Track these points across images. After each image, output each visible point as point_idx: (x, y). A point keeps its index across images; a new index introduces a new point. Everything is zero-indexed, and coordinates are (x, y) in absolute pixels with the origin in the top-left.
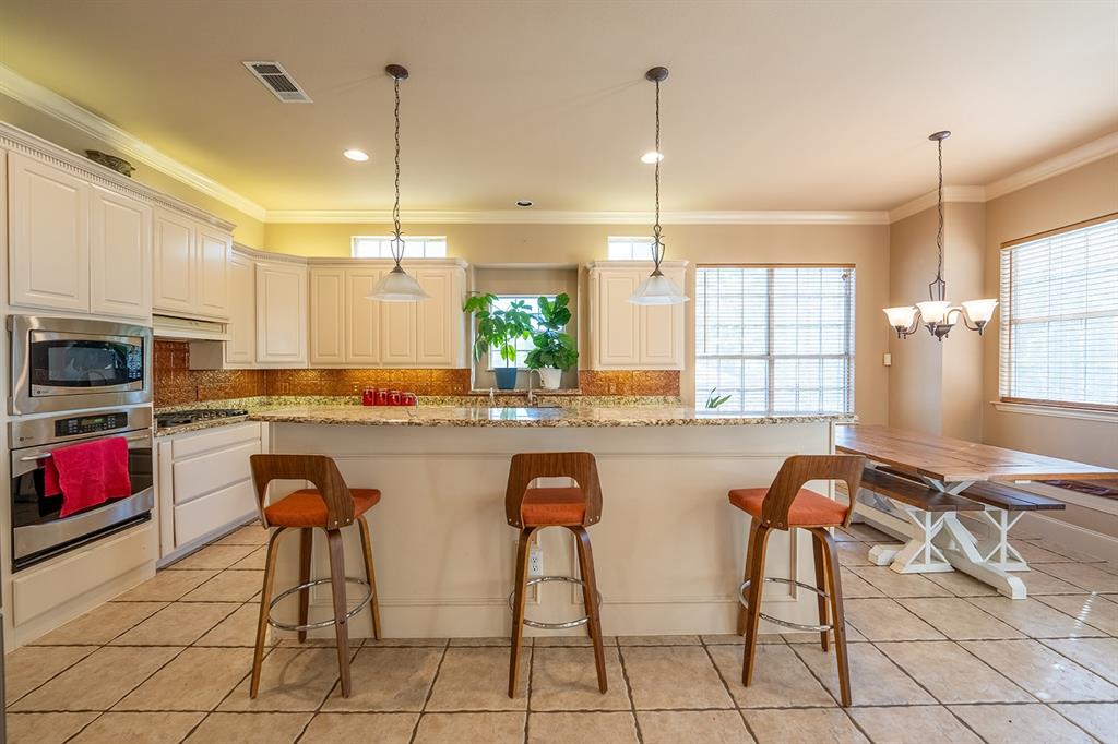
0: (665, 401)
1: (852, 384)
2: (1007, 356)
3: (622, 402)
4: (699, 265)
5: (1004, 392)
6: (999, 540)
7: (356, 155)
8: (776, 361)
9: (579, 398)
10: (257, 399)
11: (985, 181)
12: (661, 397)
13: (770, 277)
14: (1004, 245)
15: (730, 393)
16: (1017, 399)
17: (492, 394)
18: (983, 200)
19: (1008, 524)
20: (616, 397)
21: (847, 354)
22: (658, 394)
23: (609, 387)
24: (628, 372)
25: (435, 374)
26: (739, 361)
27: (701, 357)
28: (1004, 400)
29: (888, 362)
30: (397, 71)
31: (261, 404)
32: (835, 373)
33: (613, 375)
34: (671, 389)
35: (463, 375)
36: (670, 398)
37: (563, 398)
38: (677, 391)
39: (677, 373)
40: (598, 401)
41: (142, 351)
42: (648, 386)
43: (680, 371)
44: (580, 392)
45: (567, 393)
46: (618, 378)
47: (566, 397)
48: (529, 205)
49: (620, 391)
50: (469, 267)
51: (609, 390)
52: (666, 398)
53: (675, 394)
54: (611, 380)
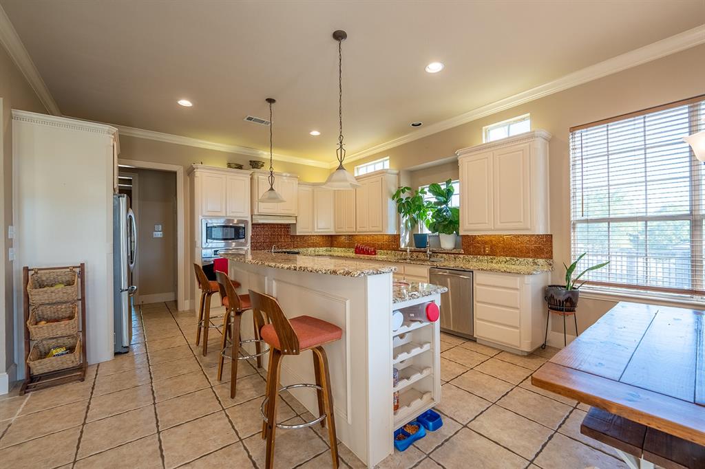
0: (535, 263)
3: (494, 261)
4: (573, 129)
7: (315, 133)
10: (325, 249)
12: (531, 260)
17: (408, 250)
20: (489, 257)
22: (529, 257)
23: (484, 248)
24: (501, 236)
25: (385, 237)
26: (605, 224)
27: (578, 221)
30: (271, 101)
31: (326, 251)
33: (487, 239)
34: (543, 253)
35: (396, 238)
36: (541, 261)
37: (450, 255)
38: (549, 256)
39: (549, 238)
40: (475, 260)
41: (244, 228)
42: (519, 249)
43: (552, 235)
44: (462, 251)
45: (453, 252)
46: (491, 241)
47: (453, 255)
48: (420, 124)
49: (493, 253)
50: (400, 172)
51: (484, 251)
52: (536, 261)
53: (546, 258)
54: (486, 243)
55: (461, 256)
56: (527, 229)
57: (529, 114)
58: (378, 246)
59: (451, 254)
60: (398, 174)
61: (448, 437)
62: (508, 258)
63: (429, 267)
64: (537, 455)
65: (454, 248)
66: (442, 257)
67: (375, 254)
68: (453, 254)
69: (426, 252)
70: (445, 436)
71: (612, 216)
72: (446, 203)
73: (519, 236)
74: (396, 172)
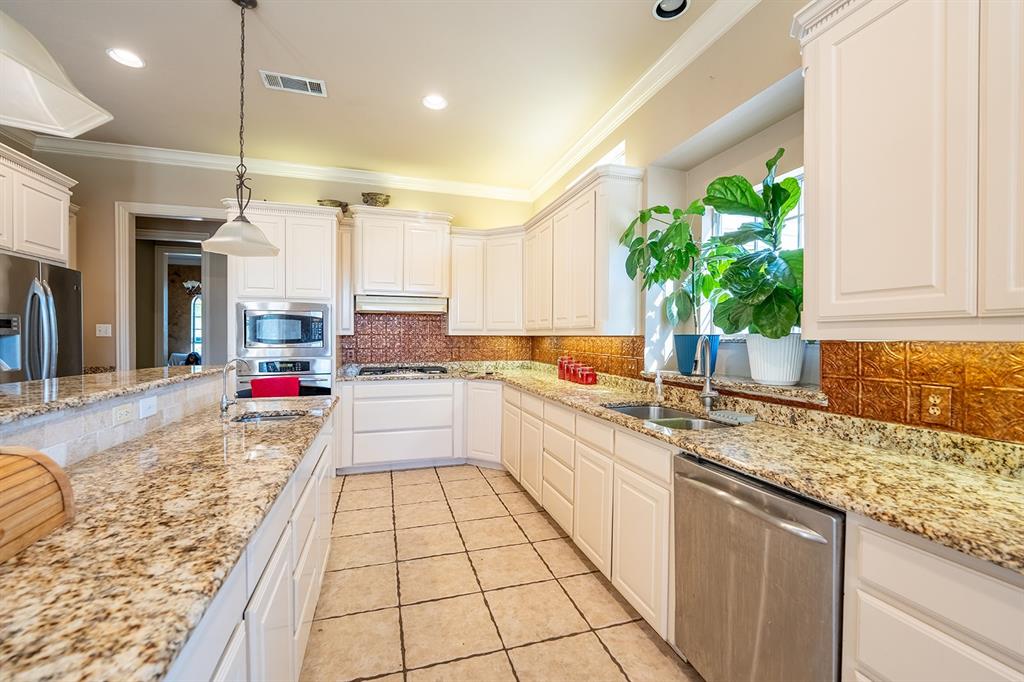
3: (972, 458)
9: (816, 414)
10: (518, 362)
25: (616, 343)
31: (522, 367)
33: (937, 358)
35: (636, 344)
37: (777, 407)
40: (874, 437)
41: (322, 320)
44: (821, 398)
45: (786, 396)
46: (960, 370)
47: (785, 409)
50: (646, 171)
51: (920, 408)
54: (928, 374)
55: (818, 416)
58: (602, 365)
59: (781, 402)
60: (643, 179)
63: (677, 451)
65: (797, 384)
66: (749, 411)
67: (595, 382)
68: (789, 403)
69: (700, 388)
72: (769, 234)
74: (638, 172)
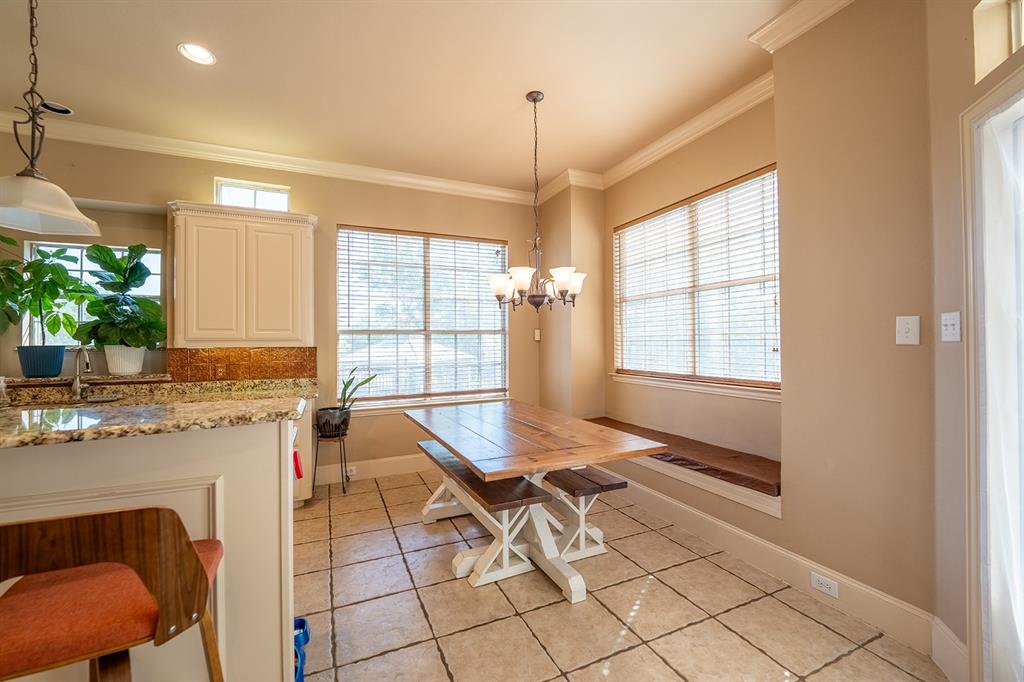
0: (296, 385)
1: (507, 359)
2: (619, 331)
3: (234, 388)
4: (341, 226)
5: (618, 365)
6: (578, 526)
8: (433, 336)
9: (165, 385)
11: (600, 168)
12: (290, 380)
13: (426, 245)
14: (616, 229)
15: (377, 372)
16: (626, 371)
18: (602, 189)
19: (586, 506)
20: (224, 383)
21: (503, 330)
22: (286, 377)
23: (215, 369)
24: (244, 349)
26: (393, 337)
27: (345, 332)
28: (619, 371)
29: (537, 338)
32: (493, 348)
33: (221, 354)
34: (305, 371)
36: (303, 381)
37: (138, 386)
38: (312, 373)
39: (313, 351)
40: (197, 389)
42: (273, 367)
43: (316, 348)
44: (169, 377)
46: (228, 357)
47: (144, 386)
48: (67, 112)
49: (231, 374)
51: (215, 374)
52: (297, 381)
53: (310, 376)
54: (218, 360)
55: (167, 386)
56: (298, 340)
57: (289, 188)
59: (140, 383)
61: (331, 633)
62: (257, 382)
64: (412, 581)
65: (145, 373)
66: (116, 392)
68: (146, 383)
70: (327, 634)
71: (371, 328)
73: (273, 349)
